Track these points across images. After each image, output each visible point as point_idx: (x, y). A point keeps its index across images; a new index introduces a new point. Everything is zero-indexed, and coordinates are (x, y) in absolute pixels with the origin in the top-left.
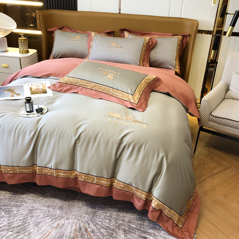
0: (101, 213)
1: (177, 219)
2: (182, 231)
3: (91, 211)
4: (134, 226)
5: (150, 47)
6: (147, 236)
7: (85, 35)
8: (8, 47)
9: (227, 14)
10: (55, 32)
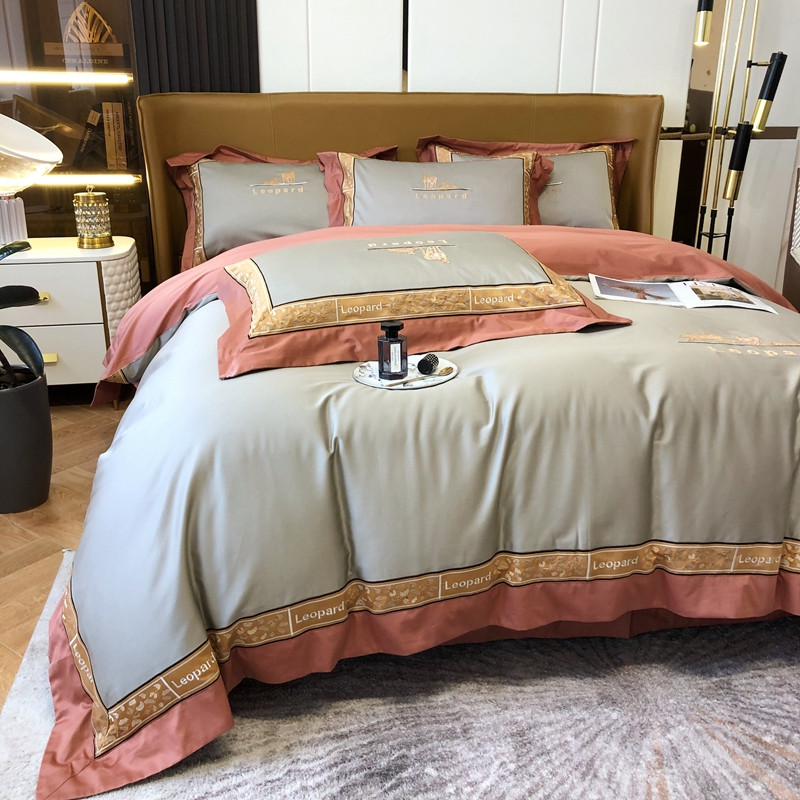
9: (750, 64)
10: (195, 167)
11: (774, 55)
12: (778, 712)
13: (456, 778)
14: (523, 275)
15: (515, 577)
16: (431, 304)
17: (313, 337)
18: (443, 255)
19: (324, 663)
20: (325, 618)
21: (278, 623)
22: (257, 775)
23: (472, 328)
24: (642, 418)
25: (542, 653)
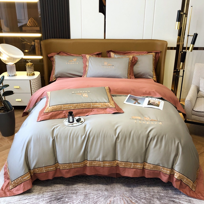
0: (136, 189)
1: (191, 185)
2: (196, 193)
3: (129, 190)
4: (163, 195)
5: (133, 63)
6: (174, 200)
7: (80, 57)
8: (16, 71)
9: (188, 36)
10: (54, 56)
11: (195, 34)
12: (139, 196)
13: (71, 201)
14: (103, 100)
15: (88, 165)
16: (83, 106)
17: (57, 113)
18: (87, 95)
19: (50, 177)
20: (51, 170)
21: (42, 170)
22: (36, 197)
23: (91, 111)
24: (114, 136)
25: (98, 179)
